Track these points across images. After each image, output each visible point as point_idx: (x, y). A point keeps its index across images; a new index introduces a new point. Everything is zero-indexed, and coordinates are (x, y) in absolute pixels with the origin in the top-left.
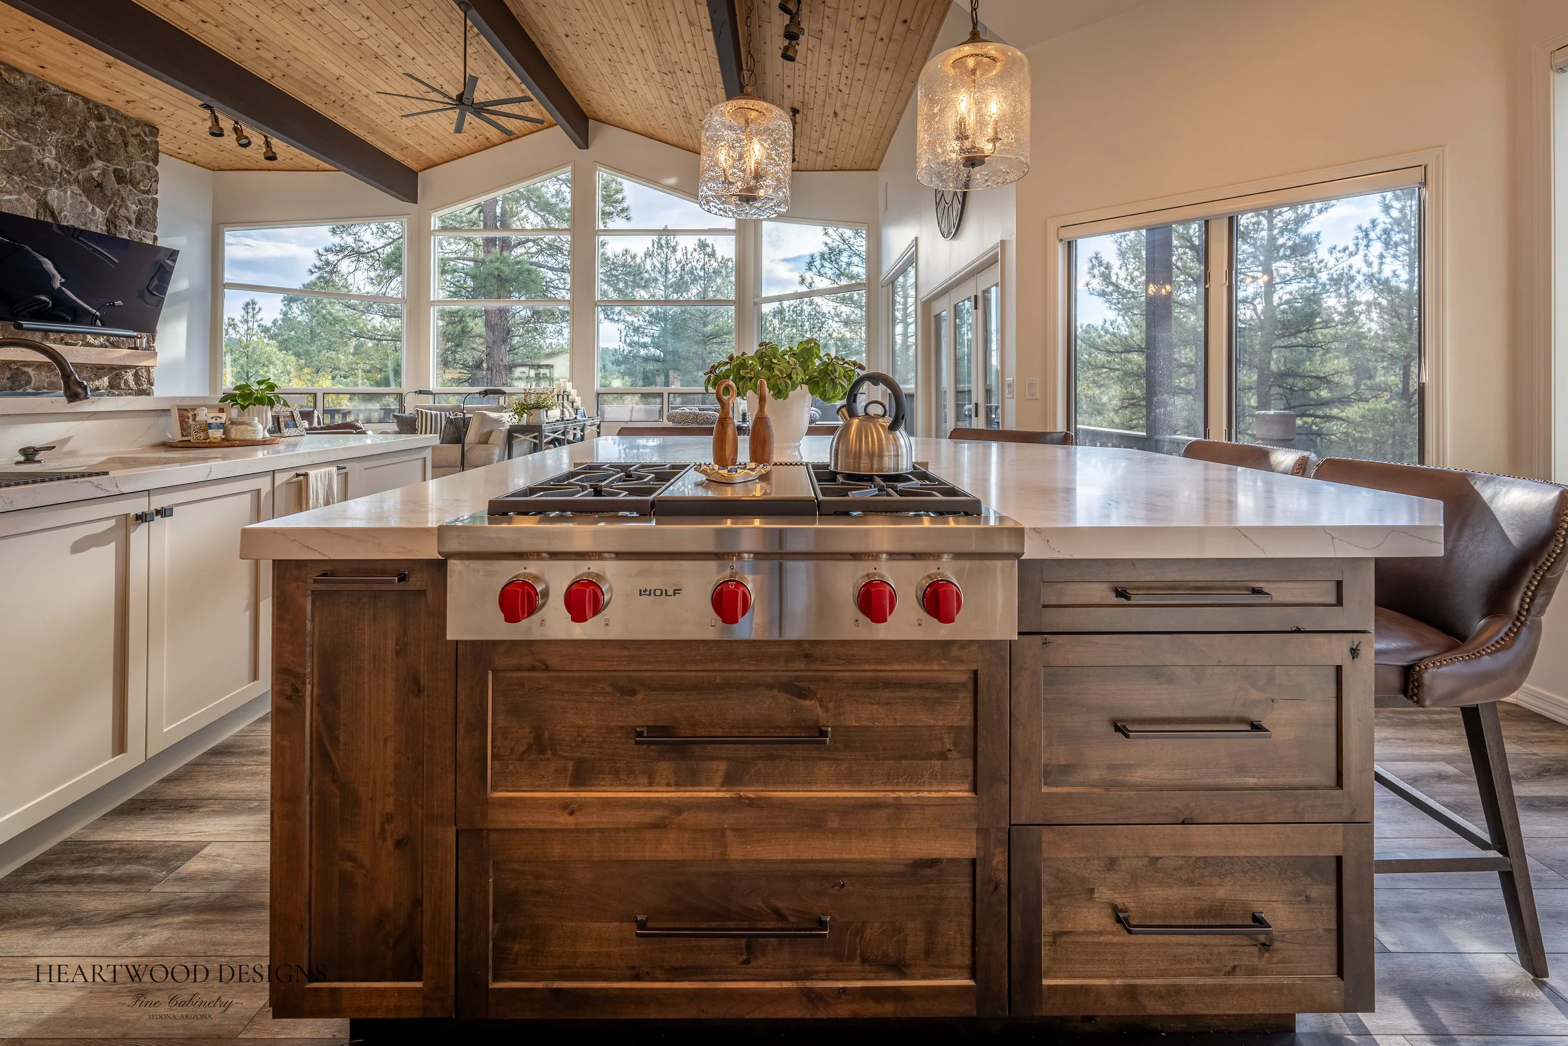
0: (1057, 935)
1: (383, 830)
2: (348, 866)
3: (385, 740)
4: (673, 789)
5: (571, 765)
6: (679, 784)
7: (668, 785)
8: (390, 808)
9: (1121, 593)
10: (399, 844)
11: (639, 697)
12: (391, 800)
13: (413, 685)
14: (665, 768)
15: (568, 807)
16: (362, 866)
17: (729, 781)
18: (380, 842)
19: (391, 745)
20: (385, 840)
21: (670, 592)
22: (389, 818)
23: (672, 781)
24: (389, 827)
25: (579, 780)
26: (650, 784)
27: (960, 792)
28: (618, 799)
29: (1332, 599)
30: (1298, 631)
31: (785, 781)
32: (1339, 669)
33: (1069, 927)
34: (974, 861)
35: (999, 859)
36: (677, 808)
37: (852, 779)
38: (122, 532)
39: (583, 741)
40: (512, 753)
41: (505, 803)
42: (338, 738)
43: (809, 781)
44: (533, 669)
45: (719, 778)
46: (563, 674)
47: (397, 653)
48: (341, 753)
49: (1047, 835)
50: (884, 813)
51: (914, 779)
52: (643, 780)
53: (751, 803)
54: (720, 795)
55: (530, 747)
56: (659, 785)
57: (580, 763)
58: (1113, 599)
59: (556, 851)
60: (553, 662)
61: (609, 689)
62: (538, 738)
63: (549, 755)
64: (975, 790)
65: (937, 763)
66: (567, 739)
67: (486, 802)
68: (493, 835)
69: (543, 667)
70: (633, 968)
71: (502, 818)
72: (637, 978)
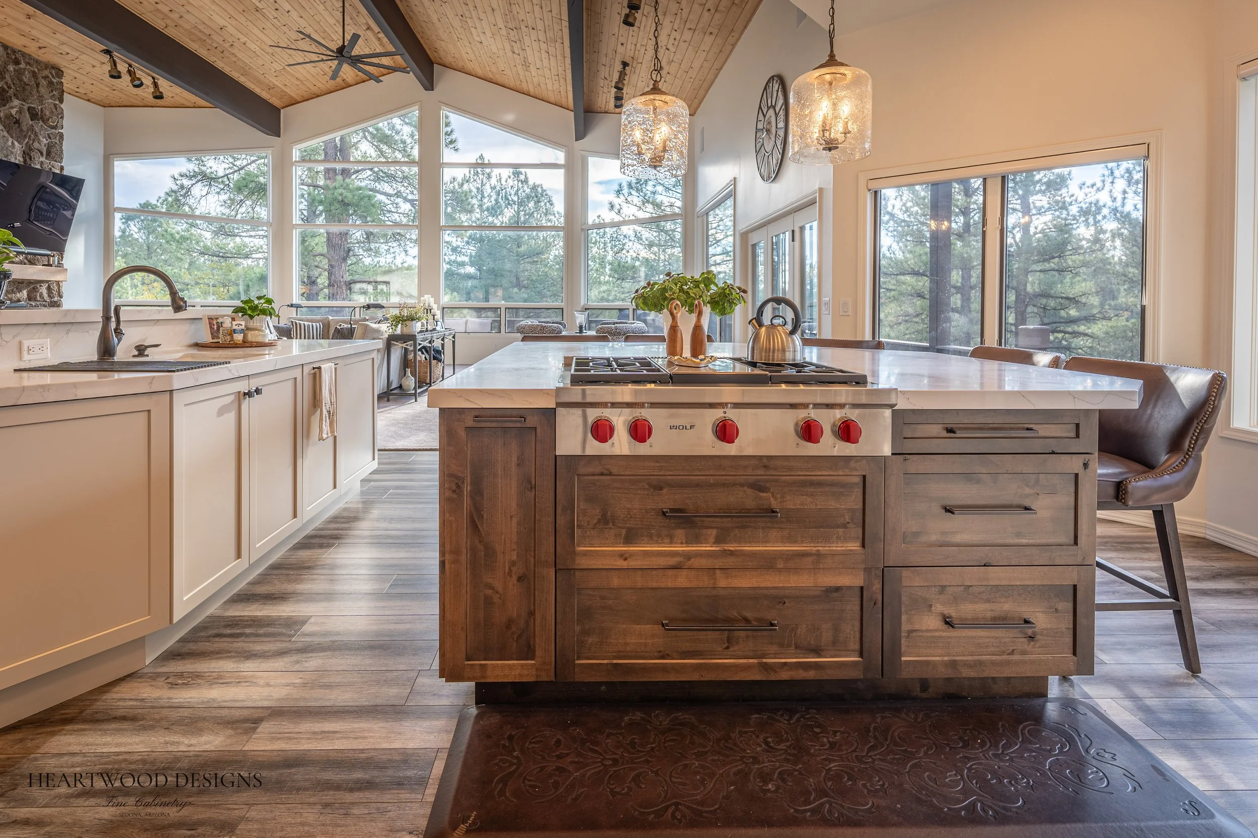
0: (910, 632)
1: (510, 570)
2: (489, 592)
3: (511, 517)
4: (685, 545)
5: (624, 532)
6: (688, 543)
7: (682, 543)
8: (514, 558)
9: (950, 431)
10: (520, 579)
11: (665, 491)
12: (515, 553)
13: (529, 485)
14: (680, 533)
15: (623, 556)
16: (497, 593)
17: (718, 541)
18: (508, 578)
19: (515, 520)
20: (511, 576)
21: (688, 427)
22: (513, 563)
23: (684, 541)
24: (514, 569)
25: (628, 540)
26: (671, 543)
27: (854, 546)
28: (652, 552)
29: (1073, 434)
30: (1053, 453)
31: (752, 541)
32: (1077, 475)
33: (917, 627)
34: (862, 588)
35: (877, 586)
36: (688, 556)
37: (791, 540)
38: (236, 405)
39: (631, 518)
40: (588, 525)
41: (585, 554)
42: (482, 516)
43: (766, 541)
44: (602, 474)
45: (712, 540)
46: (619, 477)
47: (518, 465)
48: (485, 525)
49: (905, 573)
50: (810, 559)
51: (827, 539)
52: (667, 540)
53: (732, 553)
54: (713, 549)
55: (599, 521)
56: (676, 543)
57: (629, 530)
58: (945, 434)
59: (616, 582)
60: (615, 470)
61: (647, 487)
62: (604, 515)
63: (611, 525)
64: (863, 546)
65: (841, 530)
66: (622, 516)
67: (574, 553)
68: (577, 573)
69: (608, 473)
70: (660, 652)
71: (583, 563)
72: (663, 658)
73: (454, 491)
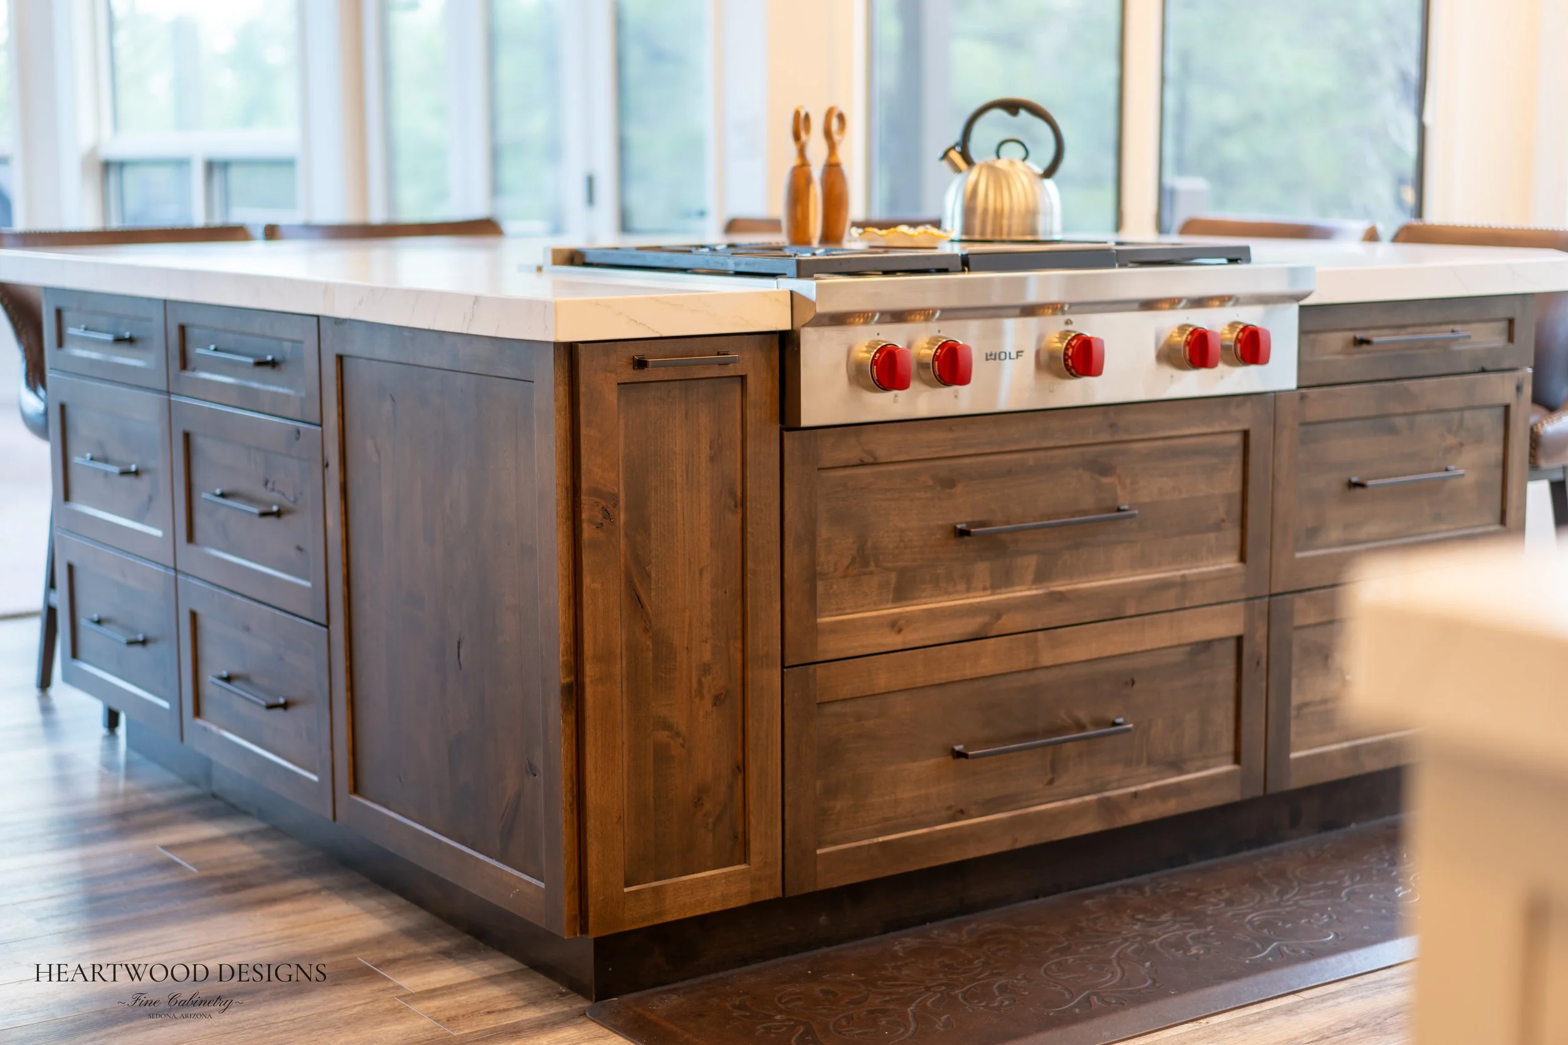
0: (1300, 707)
1: (700, 683)
2: (663, 736)
3: (701, 574)
4: (989, 592)
5: (893, 577)
6: (994, 587)
7: (985, 589)
8: (707, 657)
9: (1360, 341)
10: (717, 700)
11: (959, 489)
12: (708, 647)
13: (731, 499)
14: (982, 568)
15: (896, 625)
16: (678, 734)
17: (1041, 577)
18: (698, 699)
19: (707, 579)
20: (702, 696)
21: (1014, 355)
22: (706, 669)
23: (988, 584)
24: (707, 680)
25: (901, 594)
26: (968, 590)
27: (1229, 563)
28: (942, 610)
30: (1483, 370)
31: (1088, 571)
32: (1508, 408)
33: (1309, 697)
34: (1239, 640)
35: (1262, 632)
36: (997, 612)
37: (1144, 562)
39: (905, 547)
40: (836, 570)
41: (835, 628)
42: (649, 575)
43: (1107, 569)
44: (863, 464)
45: (1030, 577)
46: (892, 468)
47: (712, 459)
48: (653, 594)
49: (1299, 602)
50: (1172, 593)
51: (1194, 556)
52: (962, 586)
53: (1060, 597)
54: (1034, 592)
55: (854, 558)
56: (976, 590)
57: (902, 572)
59: (883, 681)
60: (882, 453)
61: (930, 482)
62: (862, 548)
63: (872, 568)
64: (1242, 558)
65: (1212, 536)
66: (891, 546)
67: (814, 630)
68: (820, 670)
69: (872, 460)
70: (950, 808)
71: (832, 646)
72: (954, 819)
73: (599, 526)
